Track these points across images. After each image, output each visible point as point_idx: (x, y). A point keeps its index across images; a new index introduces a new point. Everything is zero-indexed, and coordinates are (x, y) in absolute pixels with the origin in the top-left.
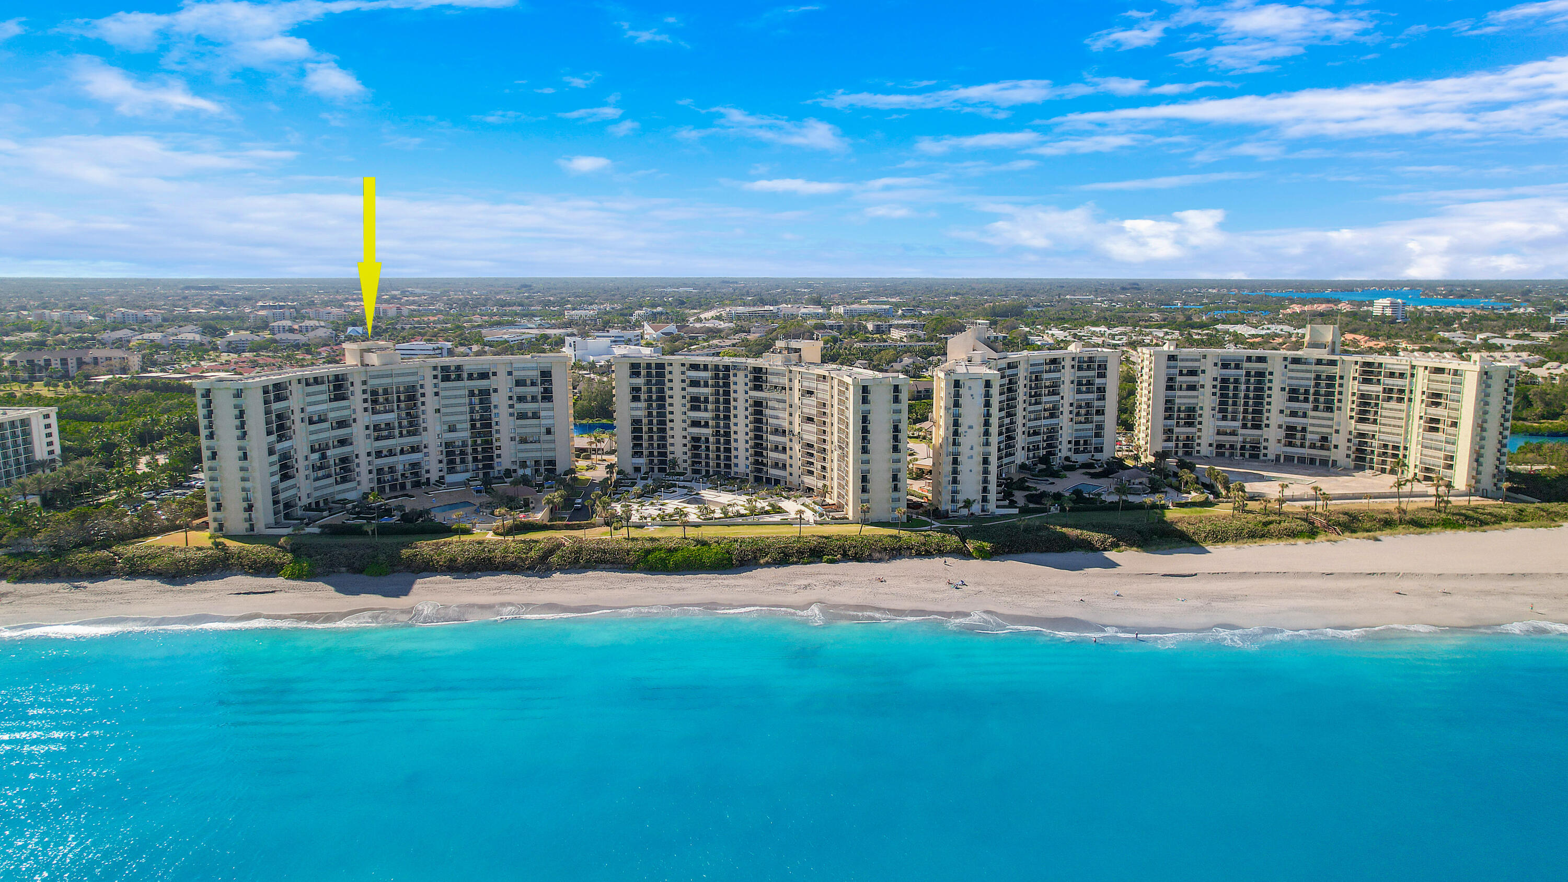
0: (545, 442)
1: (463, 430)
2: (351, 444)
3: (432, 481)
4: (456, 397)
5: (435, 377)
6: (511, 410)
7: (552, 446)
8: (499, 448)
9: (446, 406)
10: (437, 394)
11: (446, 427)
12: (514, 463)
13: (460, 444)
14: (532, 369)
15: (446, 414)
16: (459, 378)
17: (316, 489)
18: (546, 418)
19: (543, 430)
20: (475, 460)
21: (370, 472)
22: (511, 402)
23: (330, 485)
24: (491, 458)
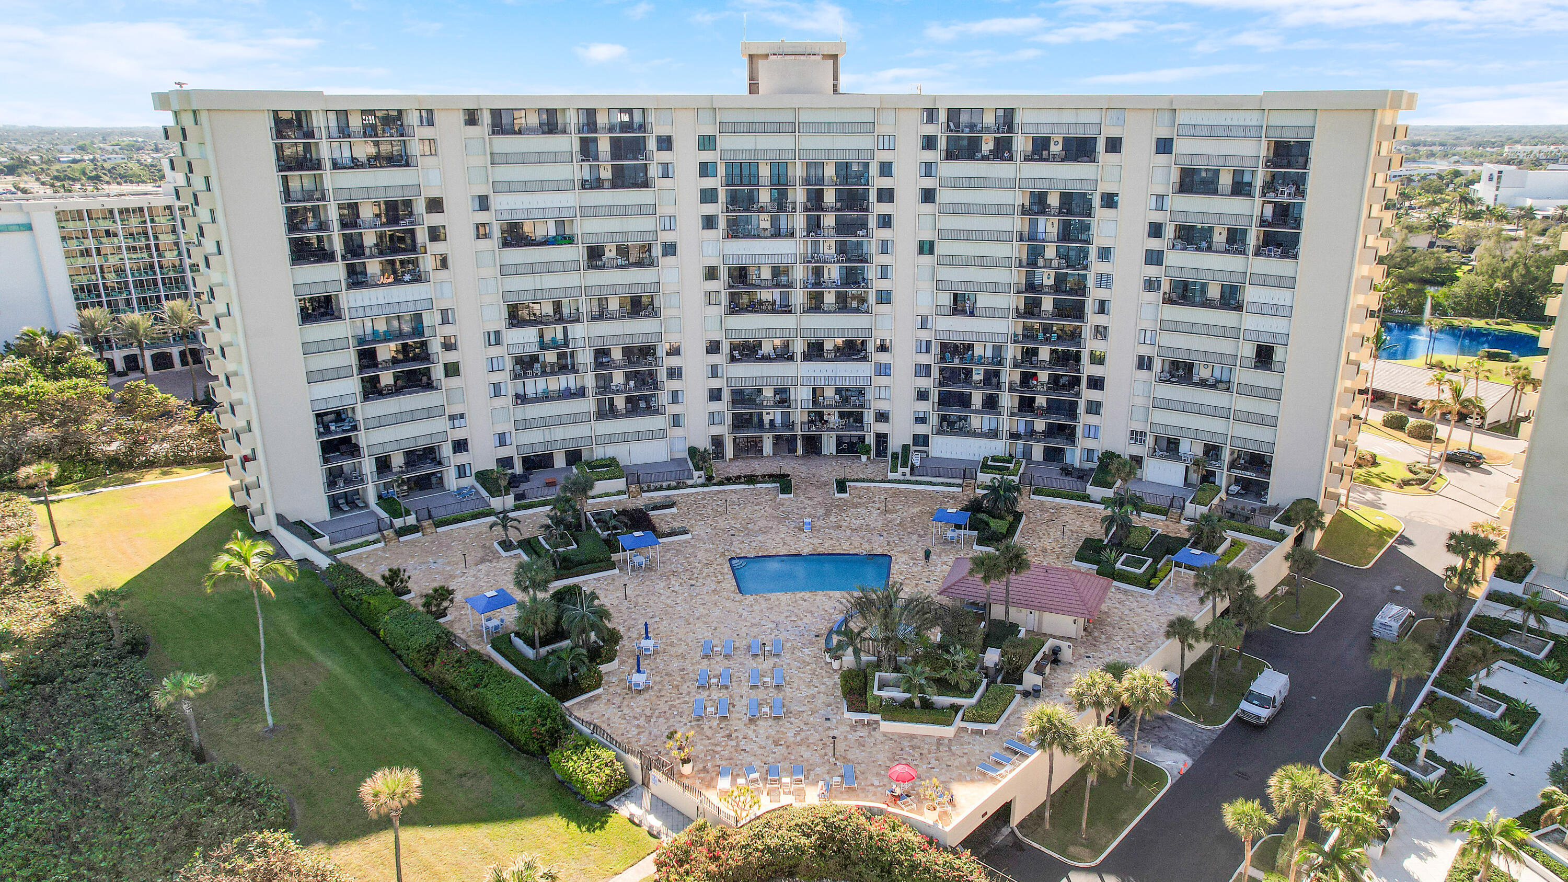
0: (1251, 391)
1: (994, 313)
2: (655, 314)
3: (895, 444)
4: (984, 210)
5: (929, 143)
6: (1153, 271)
7: (1266, 408)
8: (1096, 383)
9: (955, 236)
10: (928, 196)
11: (946, 299)
12: (1137, 437)
13: (989, 354)
14: (1245, 133)
15: (952, 261)
16: (1002, 150)
17: (524, 425)
18: (1262, 310)
19: (1248, 351)
20: (1026, 405)
21: (715, 395)
22: (1155, 244)
23: (575, 420)
24: (1071, 410)
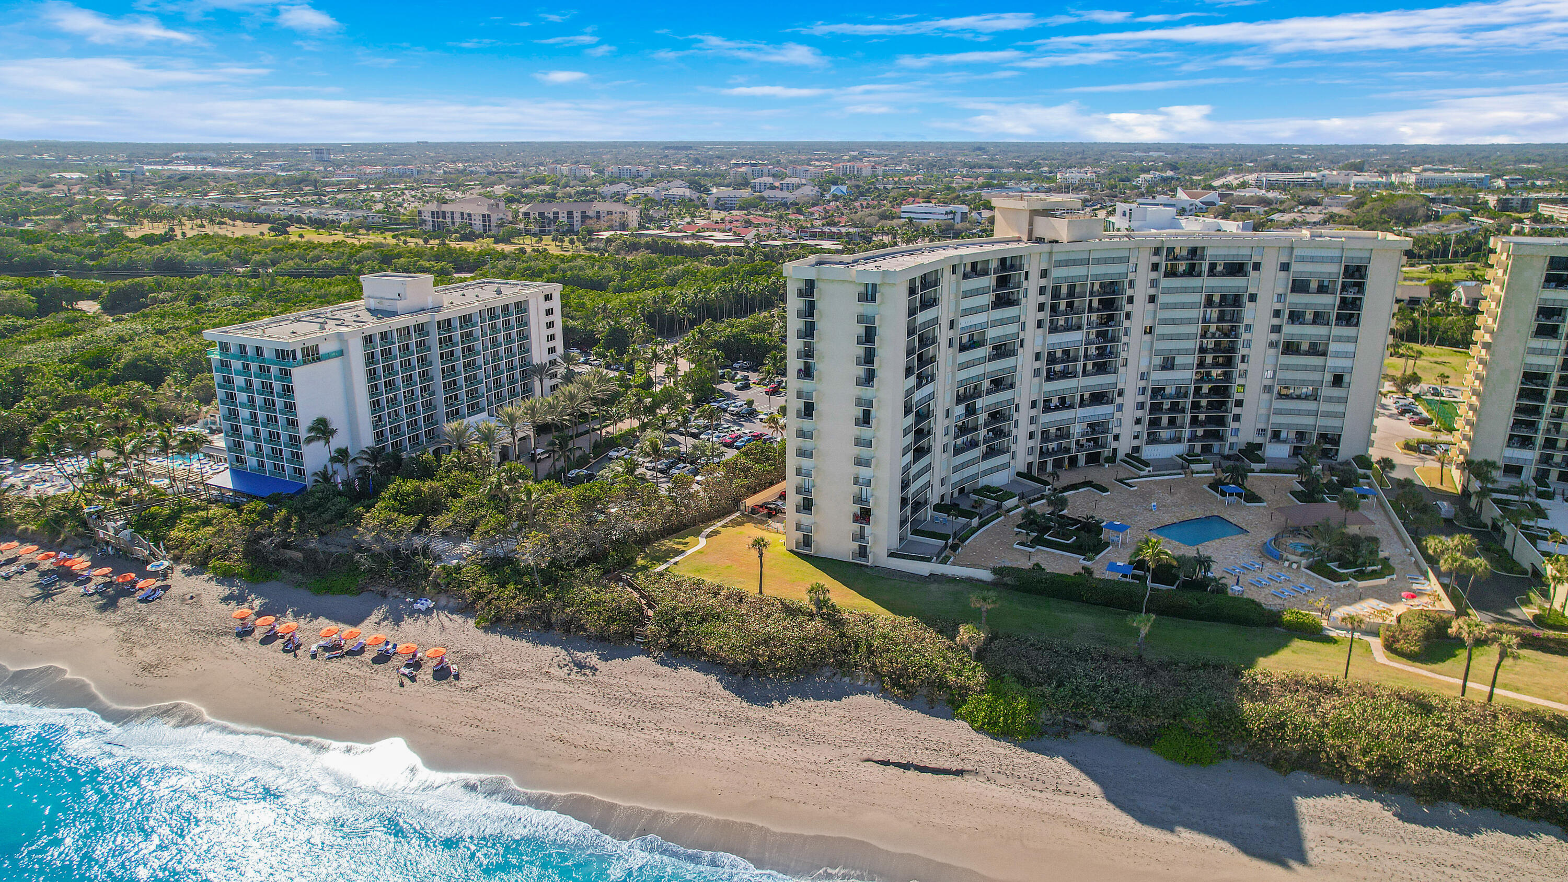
0: (1330, 400)
1: (1184, 367)
2: (1012, 386)
3: (1121, 455)
4: (1183, 306)
5: (1155, 267)
6: (1274, 337)
7: (1339, 408)
8: (1239, 403)
9: (1164, 322)
10: (1152, 299)
11: (1158, 361)
12: (1262, 432)
13: (1173, 392)
14: (1331, 260)
15: (1163, 337)
16: (1191, 271)
17: (956, 470)
18: (1337, 355)
19: (1328, 377)
20: (1195, 421)
21: (1031, 436)
22: (1276, 321)
23: (973, 462)
24: (1221, 421)
